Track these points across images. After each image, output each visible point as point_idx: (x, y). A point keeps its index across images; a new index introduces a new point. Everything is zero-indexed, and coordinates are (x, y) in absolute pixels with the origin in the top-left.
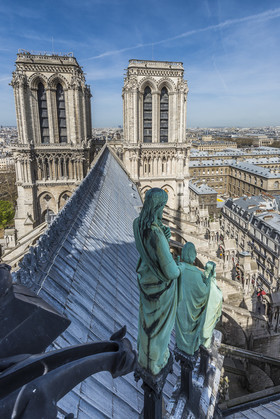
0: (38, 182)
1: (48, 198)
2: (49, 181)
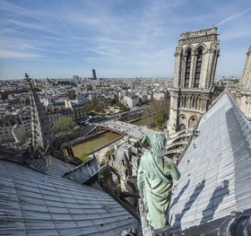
1: (183, 118)
2: (186, 109)
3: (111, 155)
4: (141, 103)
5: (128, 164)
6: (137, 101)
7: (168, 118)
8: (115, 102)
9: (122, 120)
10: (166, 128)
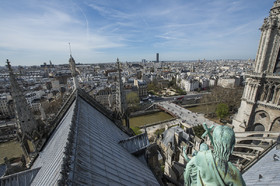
0: (259, 102)
2: (270, 104)
3: (160, 134)
4: (201, 88)
5: (176, 148)
6: (196, 85)
7: (236, 111)
8: (172, 84)
9: (177, 103)
10: (231, 123)
